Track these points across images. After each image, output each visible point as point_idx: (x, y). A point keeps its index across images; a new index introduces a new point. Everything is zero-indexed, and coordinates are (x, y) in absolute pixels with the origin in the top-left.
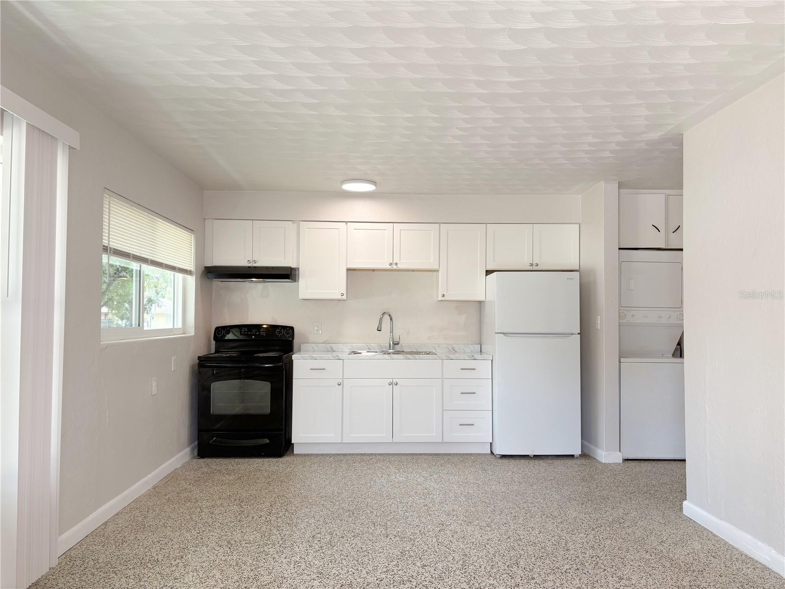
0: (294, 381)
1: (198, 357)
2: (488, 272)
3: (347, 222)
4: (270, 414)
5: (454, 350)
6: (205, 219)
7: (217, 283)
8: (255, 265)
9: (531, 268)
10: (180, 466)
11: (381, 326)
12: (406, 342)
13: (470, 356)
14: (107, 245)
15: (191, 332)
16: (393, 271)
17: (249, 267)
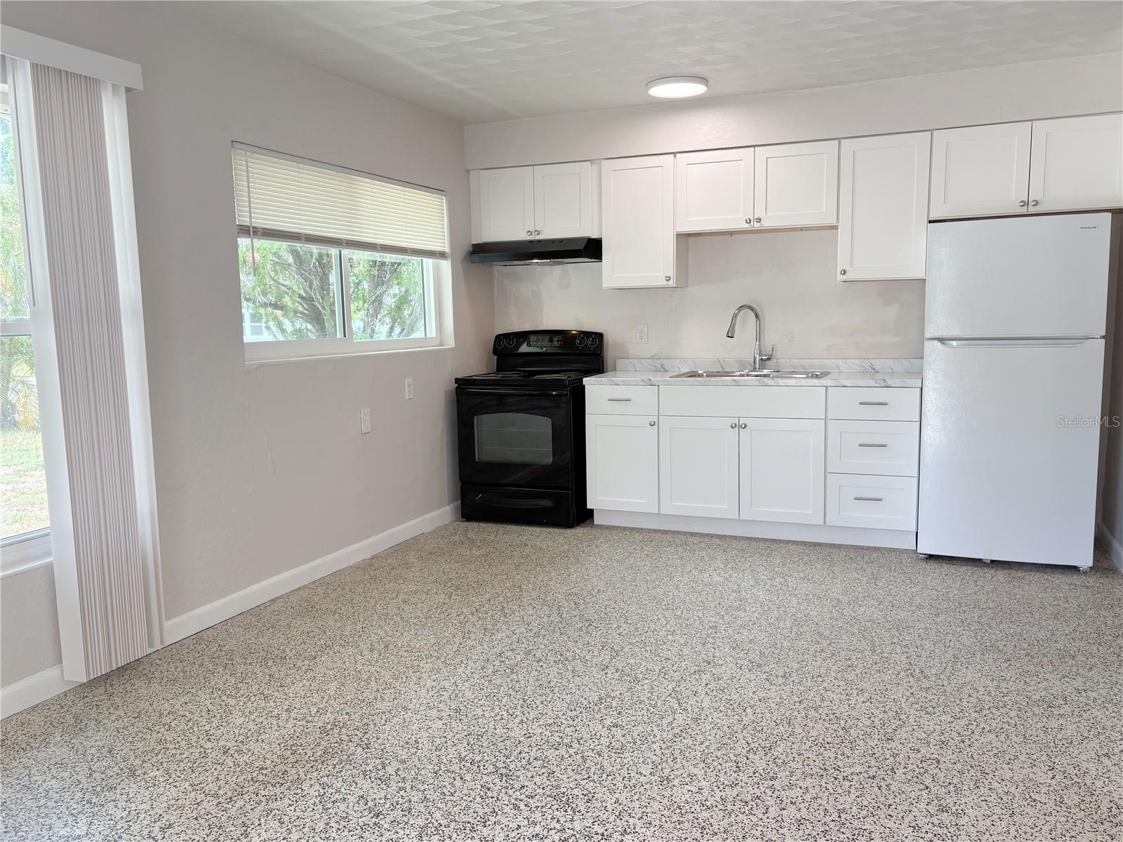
0: (587, 417)
1: (456, 379)
3: (675, 153)
4: (552, 465)
5: (874, 369)
6: (468, 171)
7: (500, 270)
8: (538, 238)
9: (1024, 210)
10: (430, 530)
11: (734, 330)
13: (879, 381)
14: (248, 224)
15: (450, 343)
17: (531, 242)
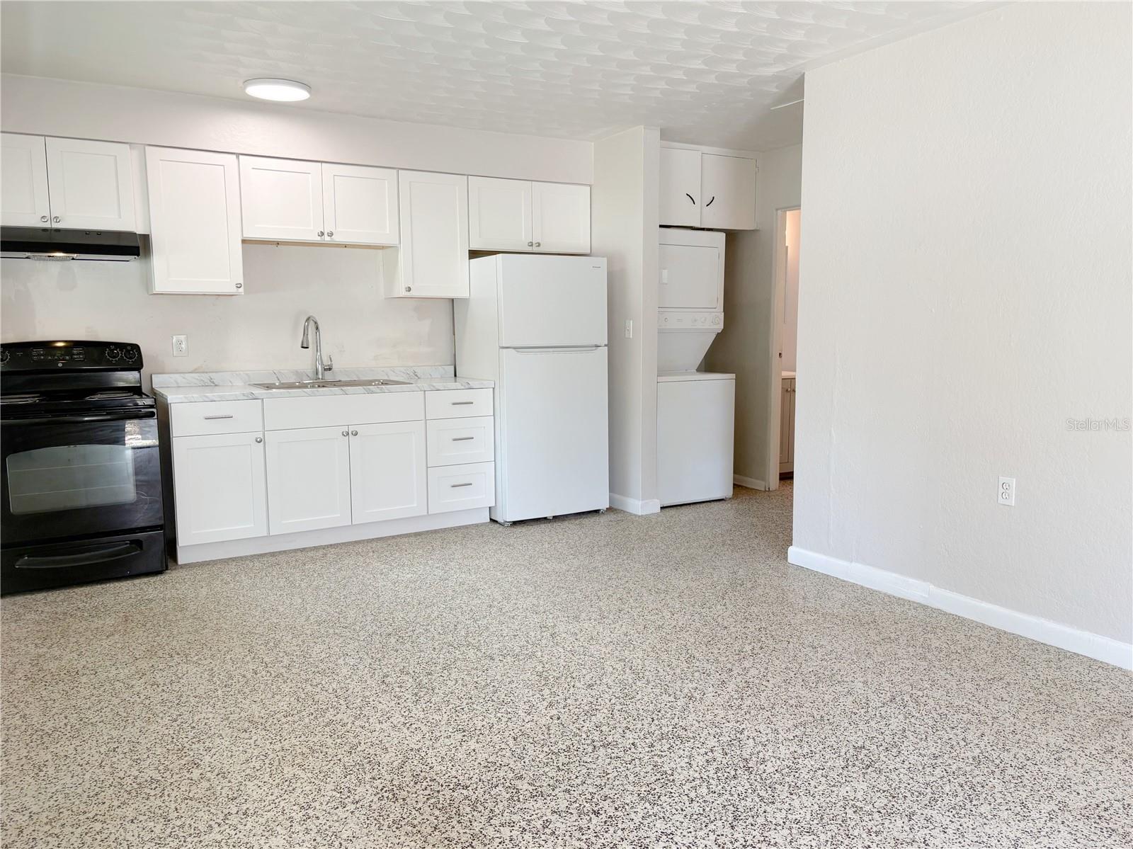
0: (175, 441)
2: (474, 254)
3: (238, 155)
4: (137, 501)
5: (416, 376)
9: (530, 249)
11: (307, 340)
12: (343, 365)
13: (464, 384)
16: (323, 245)
17: (45, 230)
